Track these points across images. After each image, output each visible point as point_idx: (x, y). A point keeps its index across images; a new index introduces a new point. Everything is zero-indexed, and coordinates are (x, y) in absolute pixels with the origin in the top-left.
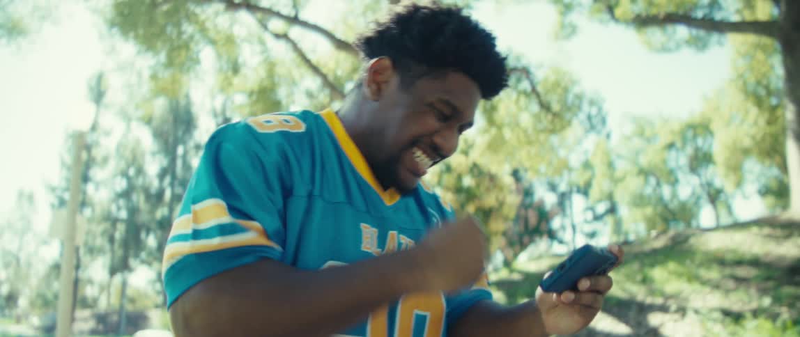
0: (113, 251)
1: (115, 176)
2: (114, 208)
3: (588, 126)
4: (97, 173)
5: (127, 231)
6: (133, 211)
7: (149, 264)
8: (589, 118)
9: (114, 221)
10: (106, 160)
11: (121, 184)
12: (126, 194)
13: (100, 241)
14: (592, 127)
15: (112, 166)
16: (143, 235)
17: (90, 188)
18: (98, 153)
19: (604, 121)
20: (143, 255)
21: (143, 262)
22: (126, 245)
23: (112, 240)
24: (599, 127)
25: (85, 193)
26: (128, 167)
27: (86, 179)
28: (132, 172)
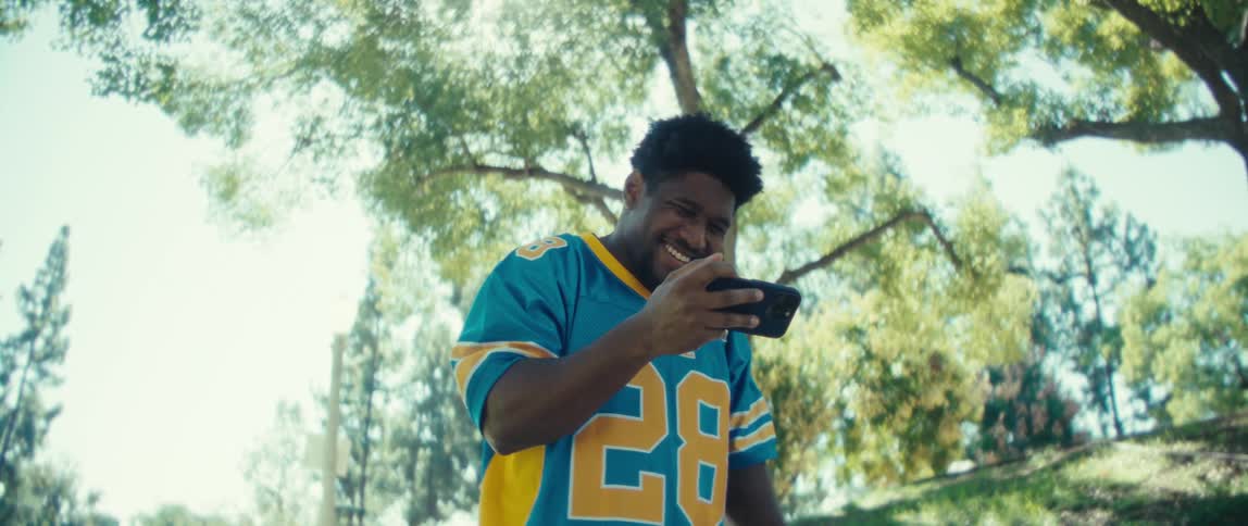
0: (413, 490)
1: (414, 380)
2: (415, 426)
3: (1126, 260)
4: (386, 377)
5: (432, 459)
6: (439, 431)
7: (467, 508)
8: (1129, 245)
9: (415, 445)
10: (398, 357)
11: (422, 392)
12: (430, 406)
13: (397, 475)
14: (1134, 261)
15: (411, 364)
16: (456, 463)
17: (377, 398)
18: (386, 348)
19: (1151, 248)
20: (460, 495)
21: (458, 506)
22: (429, 480)
23: (410, 474)
24: (1144, 260)
25: (370, 405)
26: (432, 367)
27: (370, 386)
28: (438, 373)
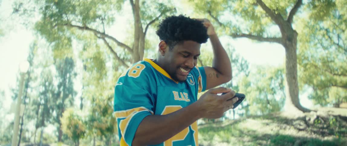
0: (38, 118)
1: (40, 85)
2: (39, 99)
3: (240, 69)
4: (32, 84)
5: (44, 109)
6: (47, 101)
7: (53, 124)
8: (241, 65)
9: (39, 105)
10: (36, 78)
11: (42, 89)
12: (44, 93)
13: (32, 113)
14: (242, 69)
15: (39, 80)
16: (51, 111)
17: (29, 90)
18: (33, 76)
19: (247, 67)
20: (51, 120)
21: (50, 123)
22: (43, 115)
23: (37, 113)
24: (245, 69)
25: (26, 92)
26: (46, 82)
27: (27, 86)
28: (47, 84)
